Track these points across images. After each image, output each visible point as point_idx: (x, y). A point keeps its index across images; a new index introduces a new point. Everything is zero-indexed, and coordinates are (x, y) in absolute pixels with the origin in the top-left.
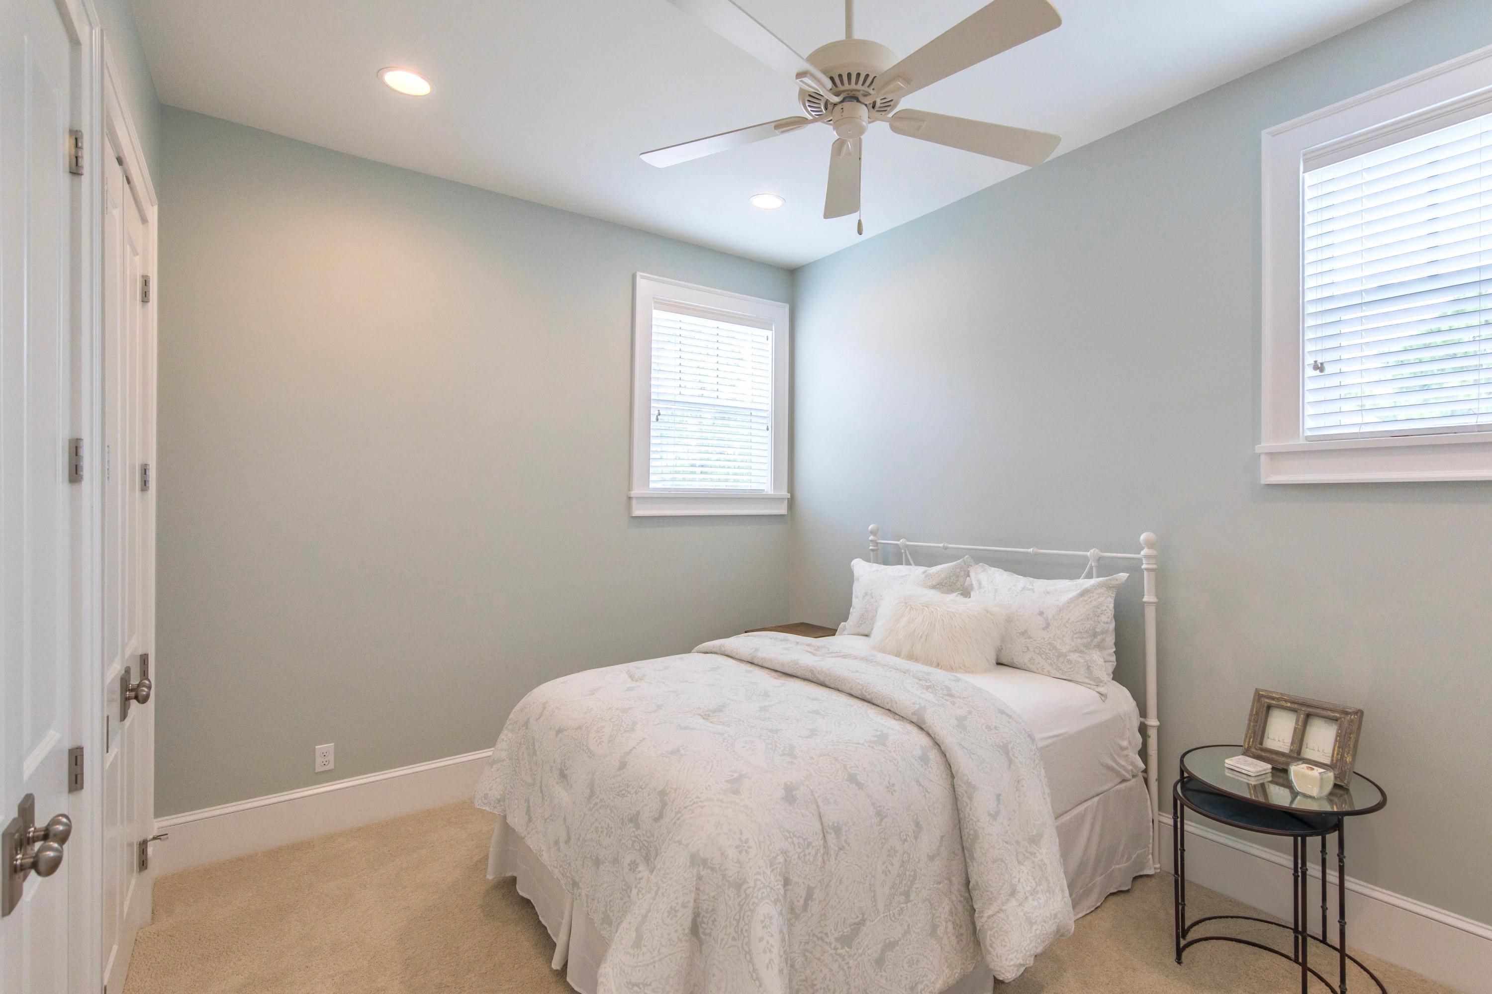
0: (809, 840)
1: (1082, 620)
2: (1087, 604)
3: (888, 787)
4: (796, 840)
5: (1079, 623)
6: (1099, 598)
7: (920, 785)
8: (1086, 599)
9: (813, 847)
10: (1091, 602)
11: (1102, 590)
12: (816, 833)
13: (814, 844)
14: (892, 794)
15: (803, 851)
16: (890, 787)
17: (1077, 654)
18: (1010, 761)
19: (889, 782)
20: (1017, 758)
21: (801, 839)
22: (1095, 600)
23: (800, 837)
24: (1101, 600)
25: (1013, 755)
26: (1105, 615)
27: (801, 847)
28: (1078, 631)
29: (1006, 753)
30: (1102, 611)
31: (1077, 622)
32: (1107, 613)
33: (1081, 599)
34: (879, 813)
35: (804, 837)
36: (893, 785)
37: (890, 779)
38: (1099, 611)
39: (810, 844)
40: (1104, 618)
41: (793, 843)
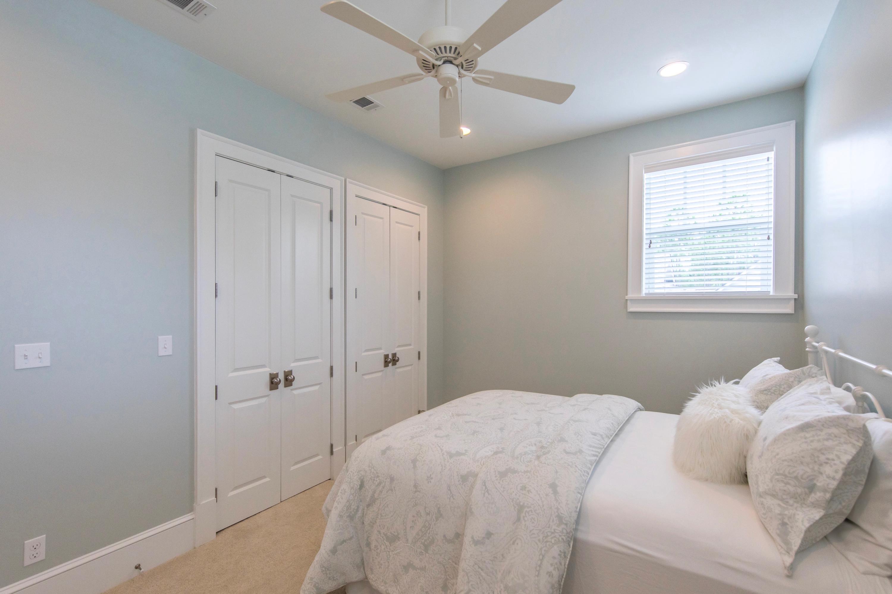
0: (379, 475)
1: (791, 460)
2: (806, 442)
3: (428, 477)
4: (373, 470)
5: (786, 463)
6: (827, 440)
7: (450, 490)
8: (808, 435)
9: (379, 479)
10: (812, 441)
11: (834, 431)
12: (384, 474)
13: (380, 478)
14: (428, 482)
15: (374, 477)
16: (429, 479)
17: (777, 502)
18: (519, 519)
19: (431, 475)
20: (525, 521)
21: (375, 472)
22: (819, 441)
23: (376, 470)
24: (829, 443)
25: (524, 517)
26: (831, 466)
27: (374, 474)
28: (781, 472)
29: (519, 512)
30: (828, 459)
31: (783, 461)
32: (835, 464)
33: (802, 434)
34: (415, 486)
35: (377, 472)
36: (432, 478)
37: (433, 474)
38: (823, 458)
39: (378, 477)
40: (828, 470)
41: (371, 470)
